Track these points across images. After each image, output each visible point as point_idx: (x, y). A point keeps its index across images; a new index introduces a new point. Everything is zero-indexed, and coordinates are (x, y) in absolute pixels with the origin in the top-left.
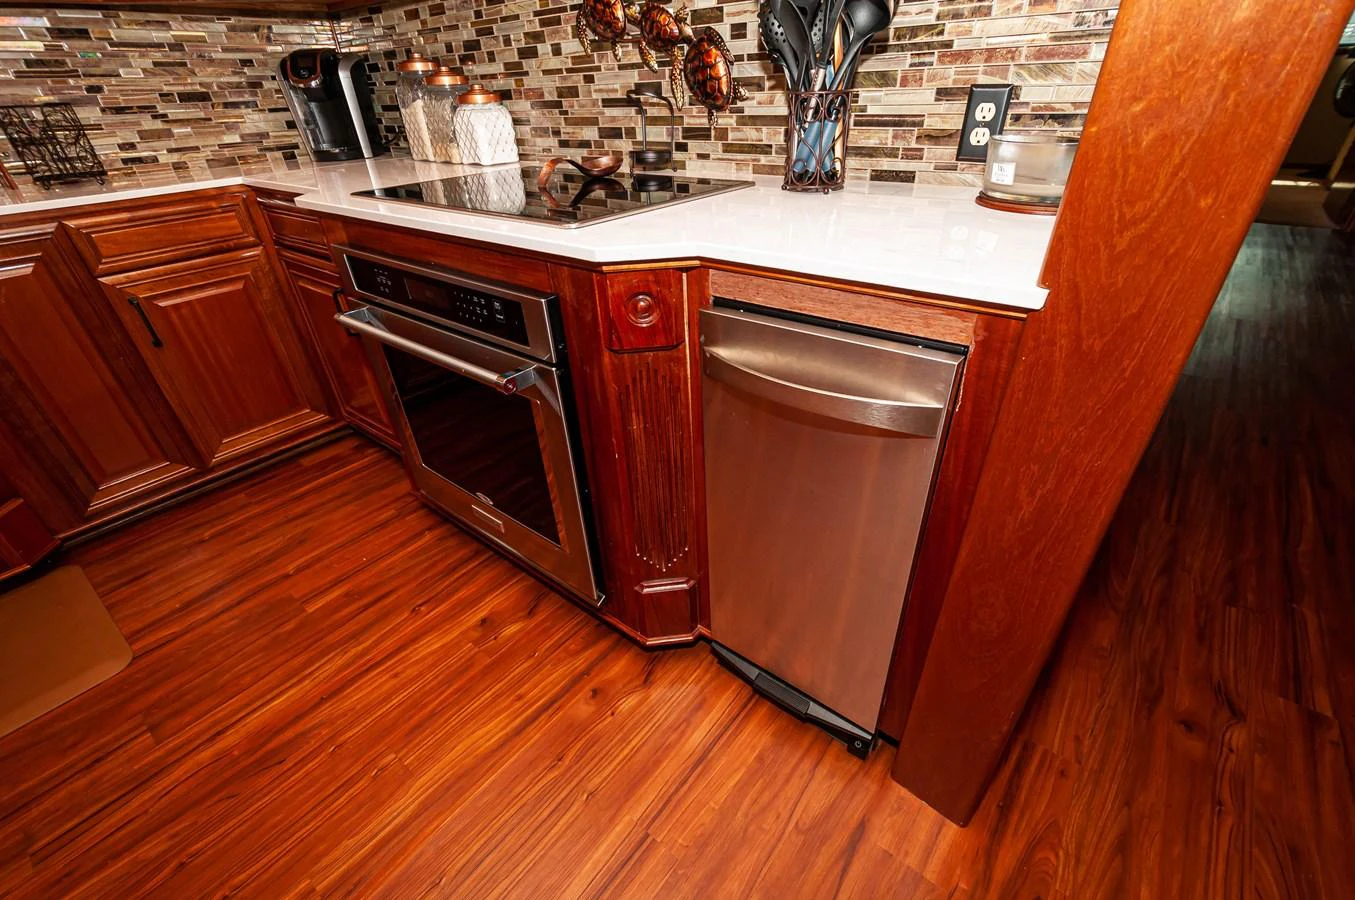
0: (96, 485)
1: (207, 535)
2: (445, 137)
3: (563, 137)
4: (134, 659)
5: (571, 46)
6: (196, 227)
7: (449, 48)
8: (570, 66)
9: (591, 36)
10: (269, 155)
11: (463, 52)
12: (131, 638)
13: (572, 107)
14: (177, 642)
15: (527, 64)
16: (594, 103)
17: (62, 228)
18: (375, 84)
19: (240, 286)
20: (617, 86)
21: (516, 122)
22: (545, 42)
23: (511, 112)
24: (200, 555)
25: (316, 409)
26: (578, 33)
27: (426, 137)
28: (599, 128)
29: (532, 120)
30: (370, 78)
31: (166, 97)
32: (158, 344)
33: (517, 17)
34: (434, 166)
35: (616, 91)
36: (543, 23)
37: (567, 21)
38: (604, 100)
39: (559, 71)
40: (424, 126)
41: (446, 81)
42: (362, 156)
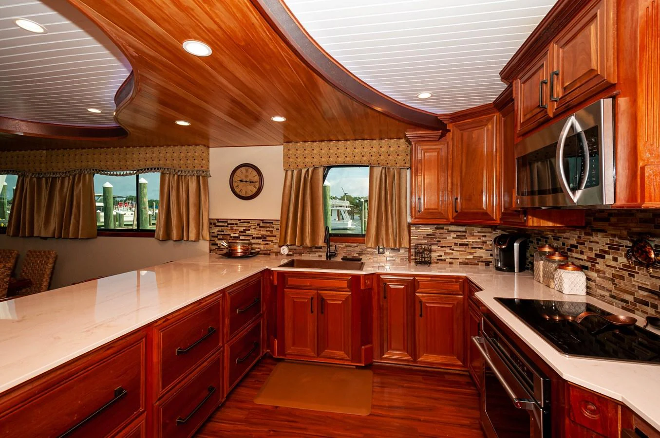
0: (388, 351)
1: (406, 385)
2: (549, 277)
3: (612, 294)
4: (370, 414)
5: (622, 260)
6: (446, 285)
7: (564, 244)
8: (622, 267)
9: (634, 259)
10: (480, 263)
11: (569, 247)
12: (373, 406)
13: (620, 283)
14: (382, 418)
15: (598, 260)
16: (633, 286)
17: (414, 279)
18: (529, 247)
19: (451, 306)
20: (648, 283)
21: (588, 279)
22: (609, 255)
23: (586, 275)
24: (401, 391)
25: (459, 358)
26: (627, 256)
27: (541, 274)
28: (634, 298)
29: (597, 281)
30: (529, 244)
31: (456, 244)
32: (421, 316)
33: (598, 243)
34: (542, 285)
35: (648, 285)
36: (609, 248)
37: (623, 251)
38: (639, 287)
39: (616, 268)
40: (541, 270)
41: (557, 258)
42: (514, 271)
